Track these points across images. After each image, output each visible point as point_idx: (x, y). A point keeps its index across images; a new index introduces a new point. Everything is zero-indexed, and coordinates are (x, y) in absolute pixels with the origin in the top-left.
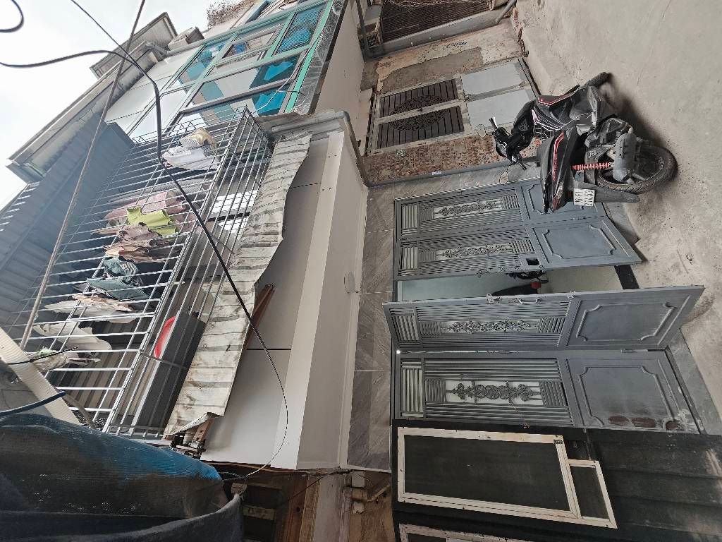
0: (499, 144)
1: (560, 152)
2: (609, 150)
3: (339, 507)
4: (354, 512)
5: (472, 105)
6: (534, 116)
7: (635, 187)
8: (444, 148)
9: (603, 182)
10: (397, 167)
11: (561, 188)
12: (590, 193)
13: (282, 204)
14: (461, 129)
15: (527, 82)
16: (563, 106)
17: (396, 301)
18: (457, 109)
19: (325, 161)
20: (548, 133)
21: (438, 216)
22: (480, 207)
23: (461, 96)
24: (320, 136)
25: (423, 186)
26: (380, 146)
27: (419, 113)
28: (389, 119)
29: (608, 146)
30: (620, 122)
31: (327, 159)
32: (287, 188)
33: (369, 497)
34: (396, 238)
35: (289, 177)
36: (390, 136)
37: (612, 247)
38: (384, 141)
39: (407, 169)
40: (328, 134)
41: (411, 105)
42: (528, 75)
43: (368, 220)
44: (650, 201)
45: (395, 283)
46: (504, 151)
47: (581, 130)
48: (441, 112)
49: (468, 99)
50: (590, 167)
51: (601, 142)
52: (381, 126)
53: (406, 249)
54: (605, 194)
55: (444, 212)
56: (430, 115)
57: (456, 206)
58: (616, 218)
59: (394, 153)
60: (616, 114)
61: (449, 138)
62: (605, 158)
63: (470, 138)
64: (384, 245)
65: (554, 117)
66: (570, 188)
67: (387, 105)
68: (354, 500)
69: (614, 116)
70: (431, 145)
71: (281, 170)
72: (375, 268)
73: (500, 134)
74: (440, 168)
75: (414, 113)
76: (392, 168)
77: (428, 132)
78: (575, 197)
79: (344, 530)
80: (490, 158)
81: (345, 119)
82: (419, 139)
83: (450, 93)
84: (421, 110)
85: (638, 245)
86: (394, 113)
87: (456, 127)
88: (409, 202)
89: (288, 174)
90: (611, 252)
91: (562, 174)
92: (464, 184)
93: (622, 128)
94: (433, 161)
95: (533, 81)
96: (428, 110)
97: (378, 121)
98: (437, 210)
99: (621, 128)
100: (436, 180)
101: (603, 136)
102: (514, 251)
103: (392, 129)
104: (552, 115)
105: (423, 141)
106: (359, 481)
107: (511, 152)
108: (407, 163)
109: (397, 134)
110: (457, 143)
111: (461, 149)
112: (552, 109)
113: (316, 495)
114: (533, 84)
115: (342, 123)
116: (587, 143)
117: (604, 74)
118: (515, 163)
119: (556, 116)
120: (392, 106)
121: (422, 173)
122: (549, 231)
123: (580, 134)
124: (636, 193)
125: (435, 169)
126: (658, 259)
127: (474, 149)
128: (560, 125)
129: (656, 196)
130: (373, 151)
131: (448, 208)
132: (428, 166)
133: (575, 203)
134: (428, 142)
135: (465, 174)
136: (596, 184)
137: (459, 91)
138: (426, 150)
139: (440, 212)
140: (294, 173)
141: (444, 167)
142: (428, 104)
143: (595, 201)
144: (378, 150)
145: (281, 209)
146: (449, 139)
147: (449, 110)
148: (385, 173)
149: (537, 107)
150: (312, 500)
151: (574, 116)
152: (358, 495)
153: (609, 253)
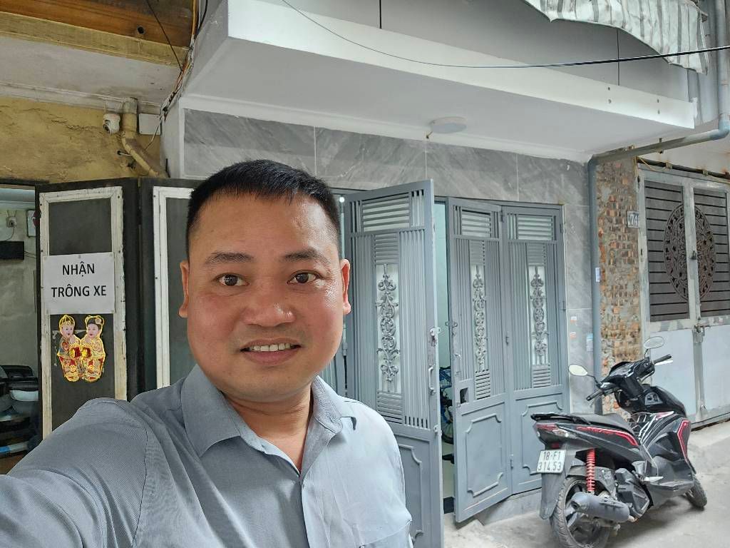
0: (629, 366)
1: (614, 437)
2: (610, 494)
3: (112, 92)
4: (107, 117)
5: (687, 336)
6: (663, 415)
7: (561, 515)
8: (630, 289)
9: (570, 483)
10: (612, 213)
11: (567, 435)
12: (558, 467)
13: (604, 20)
14: (654, 317)
15: (706, 417)
16: (673, 450)
17: (436, 202)
18: (685, 314)
19: (653, 92)
20: (637, 430)
21: (532, 273)
22: (538, 334)
23: (703, 322)
24: (694, 86)
25: (579, 253)
26: (649, 186)
27: (689, 254)
28: (690, 203)
29: (614, 493)
30: (644, 509)
31: (656, 97)
32: (627, 29)
33: (129, 141)
34: (505, 204)
35: (642, 30)
36: (660, 204)
37: (476, 494)
38: (654, 193)
39: (607, 228)
40: (695, 100)
41: (705, 242)
42: (715, 420)
43: (537, 161)
44: (532, 538)
45: (443, 199)
46: (619, 372)
47: (639, 467)
48: (685, 290)
49: (697, 330)
50: (590, 471)
51: (620, 486)
52: (679, 190)
53: (487, 219)
54: (554, 485)
55: (537, 282)
56: (683, 273)
57: (544, 300)
58: (508, 504)
59: (635, 208)
60: (652, 508)
61: (644, 299)
62: (599, 488)
63: (639, 330)
64: (495, 183)
65: (658, 439)
66: (566, 445)
67: (712, 201)
68: (121, 115)
69: (651, 504)
70: (637, 269)
71: (654, 16)
72: (462, 168)
73: (646, 368)
74: (603, 281)
75: (691, 245)
76: (611, 203)
77: (658, 267)
78: (552, 452)
79: (78, 98)
80: (607, 355)
81: (716, 131)
82: (649, 251)
83: (712, 306)
84: (693, 258)
85: (475, 523)
86: (697, 213)
87: (659, 310)
88: (557, 229)
89: (648, 28)
90: (471, 492)
91: (586, 438)
92: (575, 314)
93: (636, 510)
94: (612, 271)
95: (705, 426)
96: (692, 269)
97: (690, 185)
98: (541, 272)
99: (635, 508)
100: (585, 273)
101: (630, 488)
102: (478, 374)
103: (672, 206)
104: (662, 436)
105: (646, 257)
106: (148, 125)
107: (616, 382)
108: (614, 230)
109: (664, 215)
110: (634, 310)
111: (624, 315)
112: (672, 437)
113: (157, 60)
114: (701, 425)
115: (708, 126)
116: (622, 471)
117: (705, 502)
118: (599, 386)
119: (660, 441)
120: (708, 210)
121: (599, 253)
122: (499, 422)
123: (634, 464)
124: (551, 518)
125: (603, 272)
126: (461, 538)
127: (622, 335)
128: (648, 443)
129: (540, 543)
130: (643, 174)
131: (543, 289)
132: (607, 263)
133: (542, 453)
134: (643, 265)
135: (589, 317)
136: (569, 476)
137: (711, 319)
138: (631, 262)
139: (537, 275)
140: (646, 40)
141: (603, 288)
142: (702, 268)
143: (543, 474)
144: (642, 182)
145: (596, 18)
146: (641, 297)
147: (686, 302)
148: (606, 192)
149: (676, 418)
150: (150, 53)
151: (656, 462)
152: (130, 122)
153: (470, 489)
